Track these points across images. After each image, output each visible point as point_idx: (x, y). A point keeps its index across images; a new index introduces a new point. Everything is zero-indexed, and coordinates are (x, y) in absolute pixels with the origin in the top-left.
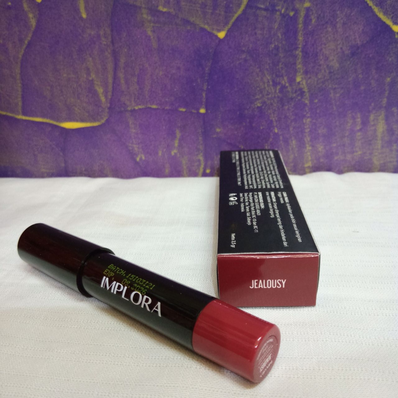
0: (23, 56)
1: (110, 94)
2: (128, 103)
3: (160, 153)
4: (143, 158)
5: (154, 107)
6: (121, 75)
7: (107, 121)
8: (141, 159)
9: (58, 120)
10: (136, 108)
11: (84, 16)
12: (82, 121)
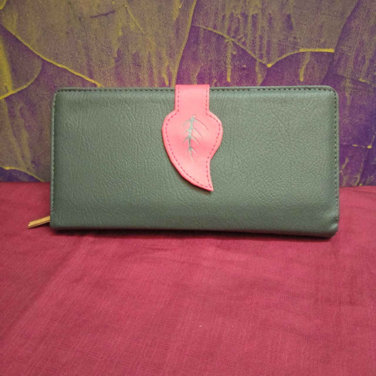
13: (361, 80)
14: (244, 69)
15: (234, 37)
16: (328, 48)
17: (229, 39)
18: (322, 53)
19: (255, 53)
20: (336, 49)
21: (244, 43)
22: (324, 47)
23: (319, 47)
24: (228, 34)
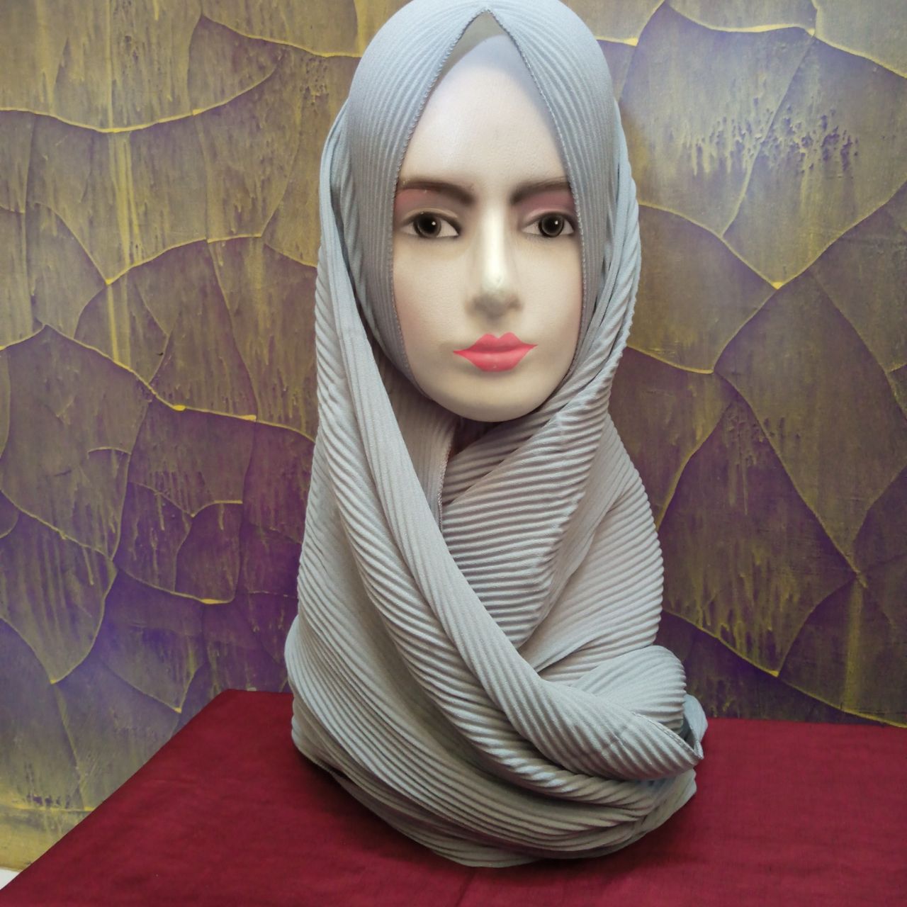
0: (180, 550)
1: (237, 581)
2: (248, 588)
3: (270, 626)
4: (258, 629)
5: (267, 592)
6: (245, 569)
7: (234, 600)
8: (256, 630)
9: (200, 597)
10: (255, 592)
11: (222, 528)
12: (217, 598)
13: (271, 528)
14: (173, 518)
15: (161, 491)
16: (237, 499)
17: (157, 493)
18: (233, 505)
19: (179, 504)
20: (244, 501)
21: (169, 496)
22: (234, 499)
23: (230, 499)
24: (156, 489)
